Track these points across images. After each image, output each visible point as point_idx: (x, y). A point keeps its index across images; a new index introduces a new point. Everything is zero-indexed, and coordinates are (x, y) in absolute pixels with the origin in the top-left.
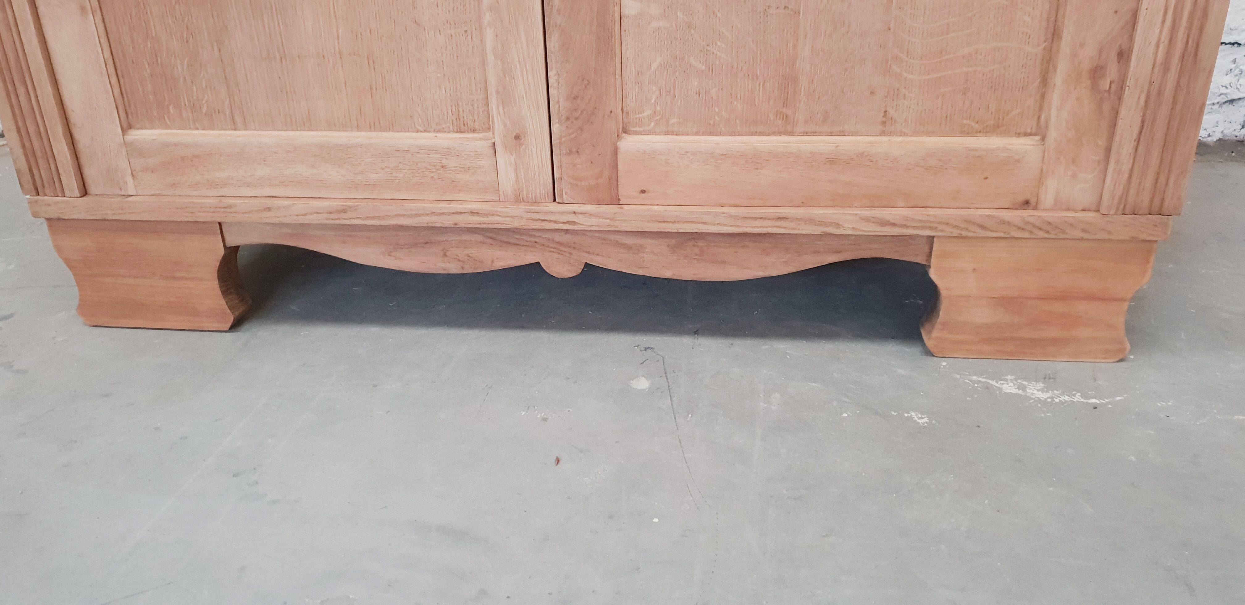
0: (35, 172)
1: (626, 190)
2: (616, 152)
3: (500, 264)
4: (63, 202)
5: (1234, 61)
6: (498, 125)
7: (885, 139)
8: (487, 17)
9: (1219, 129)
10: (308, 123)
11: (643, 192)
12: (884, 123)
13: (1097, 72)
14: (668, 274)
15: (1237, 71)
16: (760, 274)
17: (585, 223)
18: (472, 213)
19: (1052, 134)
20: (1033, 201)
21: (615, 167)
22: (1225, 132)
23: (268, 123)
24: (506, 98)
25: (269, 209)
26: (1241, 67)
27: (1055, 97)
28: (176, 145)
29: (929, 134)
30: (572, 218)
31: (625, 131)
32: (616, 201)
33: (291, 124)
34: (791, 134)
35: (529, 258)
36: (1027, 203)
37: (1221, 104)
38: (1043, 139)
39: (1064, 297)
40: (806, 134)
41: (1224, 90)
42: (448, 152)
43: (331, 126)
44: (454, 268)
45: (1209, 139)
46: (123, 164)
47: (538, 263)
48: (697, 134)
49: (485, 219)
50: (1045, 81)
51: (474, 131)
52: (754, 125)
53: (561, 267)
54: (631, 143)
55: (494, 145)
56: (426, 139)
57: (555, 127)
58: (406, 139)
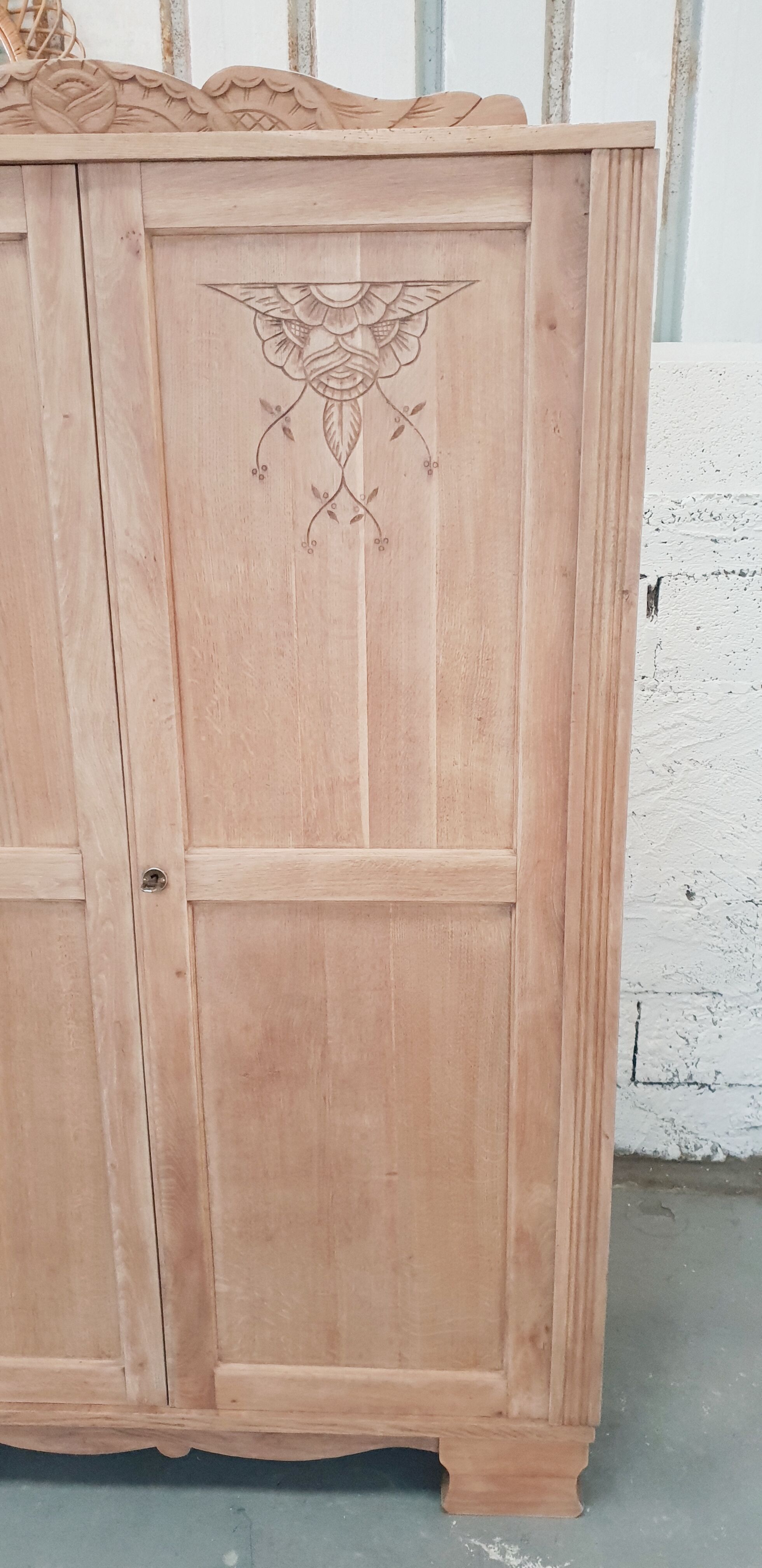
1: (221, 1398)
2: (213, 1376)
3: (127, 1450)
5: (753, 1097)
6: (128, 1357)
7: (401, 1371)
8: (121, 1293)
9: (749, 1148)
11: (234, 1401)
12: (400, 1360)
13: (533, 1339)
14: (254, 1456)
15: (756, 1105)
16: (321, 1456)
17: (192, 1425)
18: (107, 1418)
19: (512, 1373)
20: (504, 1413)
21: (212, 1385)
22: (755, 1150)
24: (134, 1341)
26: (759, 1102)
27: (509, 1351)
29: (432, 1367)
30: (181, 1422)
31: (220, 1359)
32: (212, 1406)
34: (338, 1365)
35: (148, 1445)
36: (500, 1414)
37: (748, 1129)
38: (506, 1373)
39: (533, 1476)
40: (347, 1365)
41: (747, 1119)
42: (90, 1373)
44: (90, 1451)
45: (742, 1156)
47: (156, 1448)
48: (272, 1363)
49: (115, 1422)
50: (502, 1339)
51: (109, 1357)
52: (312, 1359)
53: (174, 1451)
54: (224, 1370)
55: (124, 1369)
56: (73, 1364)
57: (169, 1360)
58: (58, 1363)
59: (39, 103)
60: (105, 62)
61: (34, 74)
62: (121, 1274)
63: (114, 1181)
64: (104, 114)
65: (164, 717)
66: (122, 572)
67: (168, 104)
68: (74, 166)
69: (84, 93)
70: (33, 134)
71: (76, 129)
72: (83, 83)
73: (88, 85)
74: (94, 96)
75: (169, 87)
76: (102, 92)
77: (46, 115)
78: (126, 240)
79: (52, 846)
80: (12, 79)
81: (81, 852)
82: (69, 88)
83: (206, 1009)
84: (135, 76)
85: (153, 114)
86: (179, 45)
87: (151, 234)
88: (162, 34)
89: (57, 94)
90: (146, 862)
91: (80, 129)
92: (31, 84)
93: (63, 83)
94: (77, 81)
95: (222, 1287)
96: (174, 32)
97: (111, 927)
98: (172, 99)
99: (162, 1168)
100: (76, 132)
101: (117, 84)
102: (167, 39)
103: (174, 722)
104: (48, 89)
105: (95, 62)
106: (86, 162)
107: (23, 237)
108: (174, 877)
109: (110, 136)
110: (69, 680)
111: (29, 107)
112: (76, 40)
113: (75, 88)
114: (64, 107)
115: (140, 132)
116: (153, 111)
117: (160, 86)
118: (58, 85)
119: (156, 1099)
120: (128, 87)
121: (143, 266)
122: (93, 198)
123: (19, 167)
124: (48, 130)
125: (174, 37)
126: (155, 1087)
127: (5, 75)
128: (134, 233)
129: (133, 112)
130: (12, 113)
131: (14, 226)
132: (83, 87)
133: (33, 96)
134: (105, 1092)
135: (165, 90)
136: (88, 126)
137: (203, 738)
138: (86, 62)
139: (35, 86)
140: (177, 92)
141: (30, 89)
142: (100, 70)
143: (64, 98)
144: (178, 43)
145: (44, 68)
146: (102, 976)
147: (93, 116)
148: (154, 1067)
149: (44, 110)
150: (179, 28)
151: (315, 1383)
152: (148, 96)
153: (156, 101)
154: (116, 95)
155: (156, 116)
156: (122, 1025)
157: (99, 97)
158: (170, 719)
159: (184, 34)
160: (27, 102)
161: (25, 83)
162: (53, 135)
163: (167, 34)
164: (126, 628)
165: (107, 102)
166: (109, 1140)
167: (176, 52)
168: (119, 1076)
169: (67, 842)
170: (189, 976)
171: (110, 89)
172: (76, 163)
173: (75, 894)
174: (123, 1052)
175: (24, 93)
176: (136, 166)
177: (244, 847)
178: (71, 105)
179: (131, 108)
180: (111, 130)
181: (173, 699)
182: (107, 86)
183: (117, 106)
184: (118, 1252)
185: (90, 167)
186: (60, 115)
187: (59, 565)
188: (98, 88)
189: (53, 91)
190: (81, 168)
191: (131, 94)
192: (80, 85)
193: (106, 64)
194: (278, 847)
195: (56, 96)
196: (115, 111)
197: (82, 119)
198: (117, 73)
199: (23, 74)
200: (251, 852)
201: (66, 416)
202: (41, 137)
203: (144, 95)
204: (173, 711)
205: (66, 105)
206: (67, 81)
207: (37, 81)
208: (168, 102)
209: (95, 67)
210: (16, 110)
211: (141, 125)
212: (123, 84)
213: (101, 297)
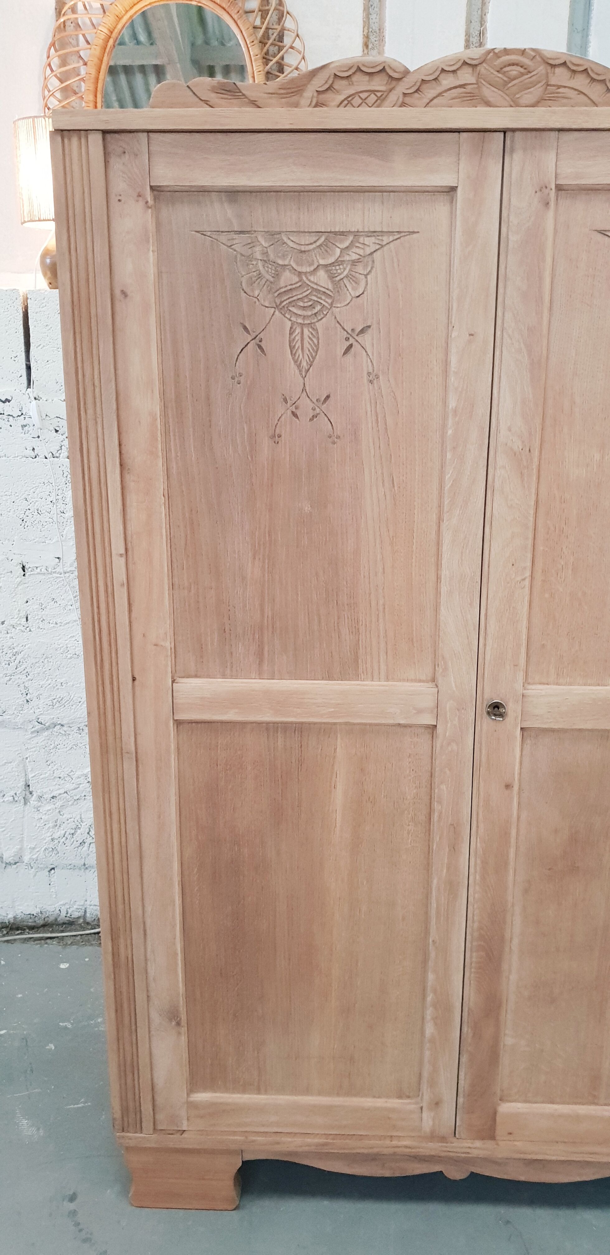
0: (125, 1119)
1: (500, 1131)
2: (495, 1113)
3: (417, 1172)
4: (140, 1137)
6: (426, 1097)
8: (428, 1045)
10: (307, 1091)
11: (510, 1134)
14: (522, 1178)
16: (578, 1179)
17: (475, 1153)
18: (406, 1147)
21: (494, 1120)
23: (281, 1090)
24: (433, 1083)
25: (278, 1143)
28: (221, 1103)
30: (469, 1150)
31: (502, 1099)
32: (493, 1137)
33: (295, 1091)
34: (596, 1104)
35: (436, 1168)
40: (605, 1105)
42: (393, 1110)
43: (320, 1093)
44: (387, 1174)
46: (183, 1113)
47: (442, 1171)
48: (543, 1102)
49: (413, 1150)
51: (409, 1097)
52: (576, 1098)
53: (456, 1174)
54: (505, 1108)
55: (422, 1108)
56: (380, 1103)
57: (461, 1100)
58: (368, 1102)
59: (484, 83)
60: (542, 50)
61: (482, 60)
62: (430, 1029)
63: (433, 955)
64: (536, 92)
65: (519, 579)
66: (501, 460)
67: (590, 84)
68: (502, 134)
69: (522, 74)
70: (476, 107)
71: (512, 103)
72: (522, 67)
73: (525, 69)
74: (531, 77)
75: (592, 70)
76: (536, 74)
77: (488, 92)
78: (538, 193)
79: (412, 681)
80: (465, 63)
81: (437, 686)
82: (510, 71)
83: (524, 816)
84: (565, 62)
85: (576, 92)
86: (373, 40)
87: (559, 188)
88: (363, 32)
89: (500, 75)
90: (491, 695)
91: (515, 104)
92: (478, 68)
93: (505, 67)
94: (517, 65)
95: (508, 1040)
96: (370, 30)
97: (455, 747)
98: (593, 80)
99: (475, 943)
100: (511, 106)
101: (549, 68)
102: (366, 35)
103: (527, 583)
104: (492, 71)
105: (533, 50)
106: (514, 130)
107: (453, 189)
108: (512, 709)
109: (540, 110)
110: (445, 548)
111: (476, 86)
112: (298, 36)
113: (514, 71)
114: (503, 86)
115: (564, 106)
116: (576, 90)
117: (586, 70)
118: (501, 69)
119: (477, 888)
120: (558, 70)
121: (551, 214)
122: (516, 161)
123: (457, 134)
124: (488, 104)
125: (370, 34)
126: (478, 877)
127: (459, 60)
128: (546, 187)
129: (561, 90)
130: (462, 90)
131: (447, 180)
132: (522, 70)
133: (480, 76)
134: (435, 881)
135: (588, 73)
136: (523, 101)
137: (547, 595)
138: (527, 50)
139: (482, 69)
140: (599, 75)
141: (478, 72)
142: (537, 57)
143: (505, 79)
144: (373, 38)
145: (491, 54)
146: (444, 787)
147: (526, 94)
148: (479, 862)
149: (487, 88)
150: (375, 27)
151: (577, 1118)
152: (574, 78)
153: (580, 82)
154: (547, 77)
155: (578, 94)
156: (455, 828)
157: (534, 78)
158: (524, 580)
159: (378, 32)
160: (475, 82)
161: (474, 66)
162: (492, 108)
163: (366, 31)
164: (498, 506)
165: (540, 82)
166: (433, 921)
167: (370, 46)
168: (448, 868)
169: (424, 678)
170: (516, 788)
171: (544, 72)
172: (505, 131)
173: (429, 720)
174: (454, 849)
175: (473, 73)
176: (554, 134)
177: (570, 684)
178: (510, 85)
179: (559, 87)
180: (540, 104)
181: (529, 564)
182: (542, 69)
183: (548, 85)
184: (429, 1012)
185: (517, 134)
186: (500, 92)
187: (449, 455)
188: (532, 72)
189: (496, 73)
190: (509, 135)
191: (560, 76)
192: (519, 68)
193: (543, 52)
194: (599, 685)
195: (498, 77)
196: (546, 88)
197: (517, 96)
198: (551, 59)
199: (473, 59)
200: (578, 689)
201: (471, 335)
202: (482, 109)
203: (571, 77)
204: (528, 573)
205: (506, 83)
206: (509, 65)
207: (484, 65)
208: (589, 83)
209: (533, 54)
210: (465, 88)
211: (565, 101)
212: (554, 68)
213: (514, 239)
